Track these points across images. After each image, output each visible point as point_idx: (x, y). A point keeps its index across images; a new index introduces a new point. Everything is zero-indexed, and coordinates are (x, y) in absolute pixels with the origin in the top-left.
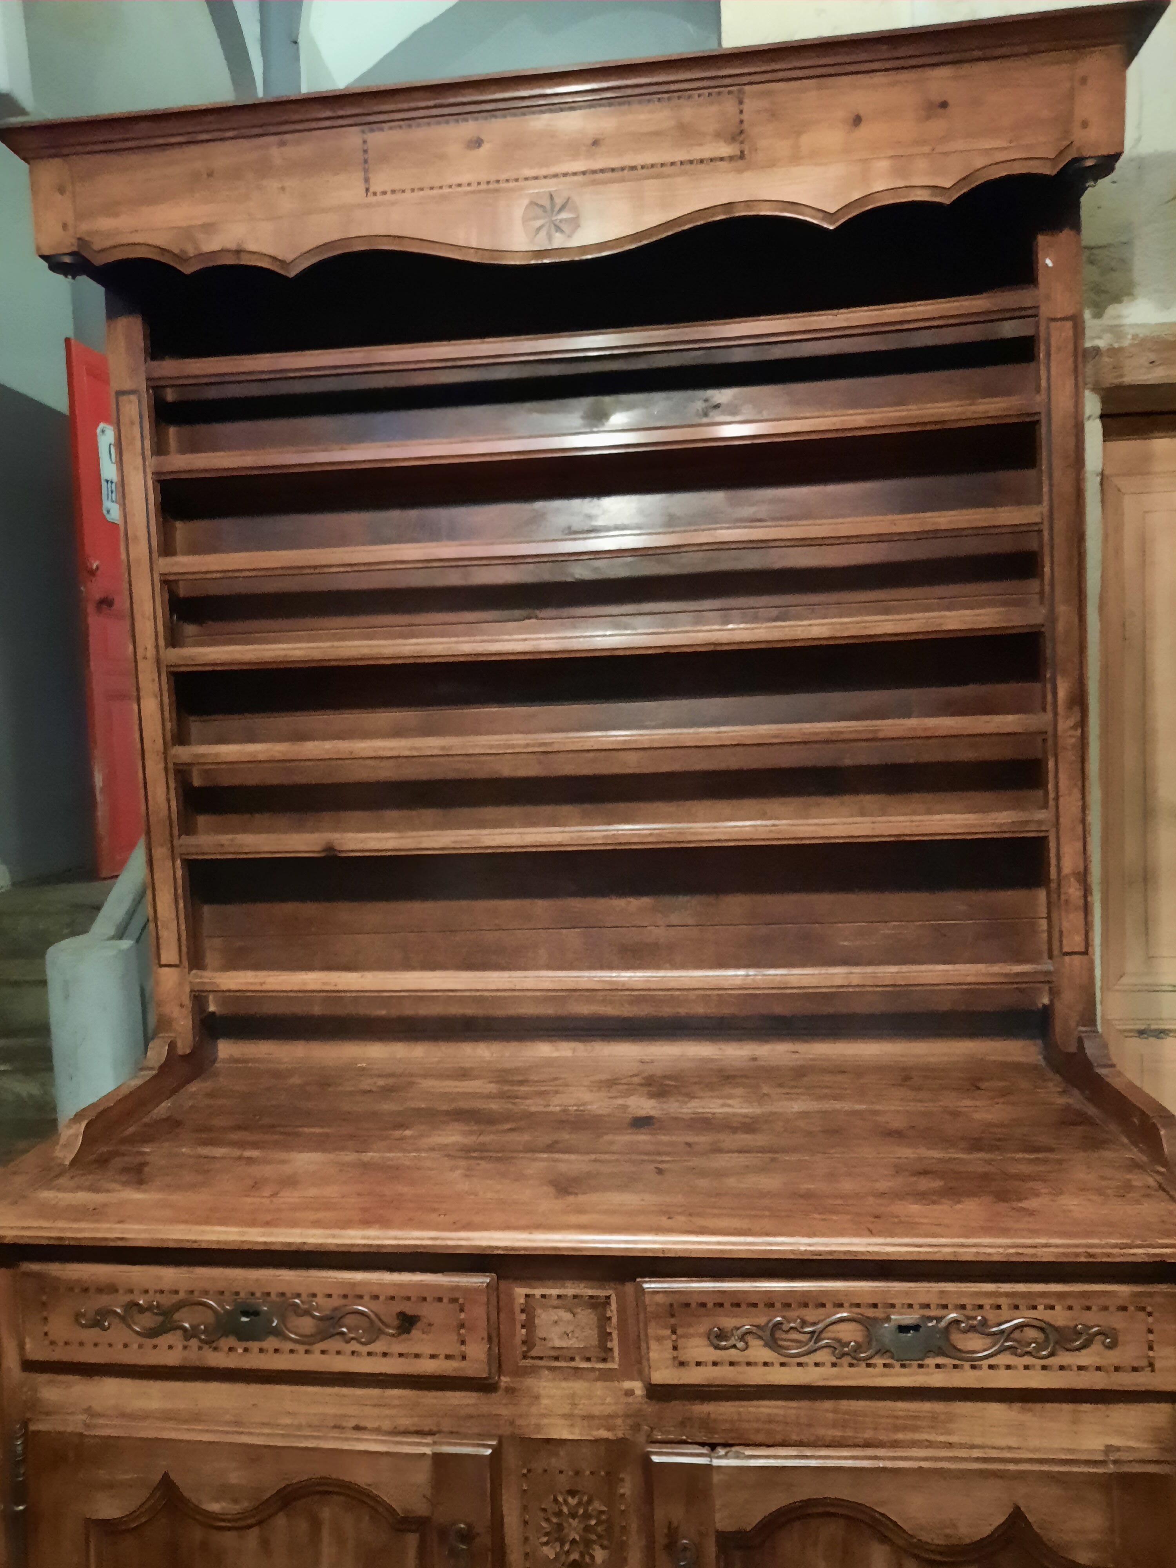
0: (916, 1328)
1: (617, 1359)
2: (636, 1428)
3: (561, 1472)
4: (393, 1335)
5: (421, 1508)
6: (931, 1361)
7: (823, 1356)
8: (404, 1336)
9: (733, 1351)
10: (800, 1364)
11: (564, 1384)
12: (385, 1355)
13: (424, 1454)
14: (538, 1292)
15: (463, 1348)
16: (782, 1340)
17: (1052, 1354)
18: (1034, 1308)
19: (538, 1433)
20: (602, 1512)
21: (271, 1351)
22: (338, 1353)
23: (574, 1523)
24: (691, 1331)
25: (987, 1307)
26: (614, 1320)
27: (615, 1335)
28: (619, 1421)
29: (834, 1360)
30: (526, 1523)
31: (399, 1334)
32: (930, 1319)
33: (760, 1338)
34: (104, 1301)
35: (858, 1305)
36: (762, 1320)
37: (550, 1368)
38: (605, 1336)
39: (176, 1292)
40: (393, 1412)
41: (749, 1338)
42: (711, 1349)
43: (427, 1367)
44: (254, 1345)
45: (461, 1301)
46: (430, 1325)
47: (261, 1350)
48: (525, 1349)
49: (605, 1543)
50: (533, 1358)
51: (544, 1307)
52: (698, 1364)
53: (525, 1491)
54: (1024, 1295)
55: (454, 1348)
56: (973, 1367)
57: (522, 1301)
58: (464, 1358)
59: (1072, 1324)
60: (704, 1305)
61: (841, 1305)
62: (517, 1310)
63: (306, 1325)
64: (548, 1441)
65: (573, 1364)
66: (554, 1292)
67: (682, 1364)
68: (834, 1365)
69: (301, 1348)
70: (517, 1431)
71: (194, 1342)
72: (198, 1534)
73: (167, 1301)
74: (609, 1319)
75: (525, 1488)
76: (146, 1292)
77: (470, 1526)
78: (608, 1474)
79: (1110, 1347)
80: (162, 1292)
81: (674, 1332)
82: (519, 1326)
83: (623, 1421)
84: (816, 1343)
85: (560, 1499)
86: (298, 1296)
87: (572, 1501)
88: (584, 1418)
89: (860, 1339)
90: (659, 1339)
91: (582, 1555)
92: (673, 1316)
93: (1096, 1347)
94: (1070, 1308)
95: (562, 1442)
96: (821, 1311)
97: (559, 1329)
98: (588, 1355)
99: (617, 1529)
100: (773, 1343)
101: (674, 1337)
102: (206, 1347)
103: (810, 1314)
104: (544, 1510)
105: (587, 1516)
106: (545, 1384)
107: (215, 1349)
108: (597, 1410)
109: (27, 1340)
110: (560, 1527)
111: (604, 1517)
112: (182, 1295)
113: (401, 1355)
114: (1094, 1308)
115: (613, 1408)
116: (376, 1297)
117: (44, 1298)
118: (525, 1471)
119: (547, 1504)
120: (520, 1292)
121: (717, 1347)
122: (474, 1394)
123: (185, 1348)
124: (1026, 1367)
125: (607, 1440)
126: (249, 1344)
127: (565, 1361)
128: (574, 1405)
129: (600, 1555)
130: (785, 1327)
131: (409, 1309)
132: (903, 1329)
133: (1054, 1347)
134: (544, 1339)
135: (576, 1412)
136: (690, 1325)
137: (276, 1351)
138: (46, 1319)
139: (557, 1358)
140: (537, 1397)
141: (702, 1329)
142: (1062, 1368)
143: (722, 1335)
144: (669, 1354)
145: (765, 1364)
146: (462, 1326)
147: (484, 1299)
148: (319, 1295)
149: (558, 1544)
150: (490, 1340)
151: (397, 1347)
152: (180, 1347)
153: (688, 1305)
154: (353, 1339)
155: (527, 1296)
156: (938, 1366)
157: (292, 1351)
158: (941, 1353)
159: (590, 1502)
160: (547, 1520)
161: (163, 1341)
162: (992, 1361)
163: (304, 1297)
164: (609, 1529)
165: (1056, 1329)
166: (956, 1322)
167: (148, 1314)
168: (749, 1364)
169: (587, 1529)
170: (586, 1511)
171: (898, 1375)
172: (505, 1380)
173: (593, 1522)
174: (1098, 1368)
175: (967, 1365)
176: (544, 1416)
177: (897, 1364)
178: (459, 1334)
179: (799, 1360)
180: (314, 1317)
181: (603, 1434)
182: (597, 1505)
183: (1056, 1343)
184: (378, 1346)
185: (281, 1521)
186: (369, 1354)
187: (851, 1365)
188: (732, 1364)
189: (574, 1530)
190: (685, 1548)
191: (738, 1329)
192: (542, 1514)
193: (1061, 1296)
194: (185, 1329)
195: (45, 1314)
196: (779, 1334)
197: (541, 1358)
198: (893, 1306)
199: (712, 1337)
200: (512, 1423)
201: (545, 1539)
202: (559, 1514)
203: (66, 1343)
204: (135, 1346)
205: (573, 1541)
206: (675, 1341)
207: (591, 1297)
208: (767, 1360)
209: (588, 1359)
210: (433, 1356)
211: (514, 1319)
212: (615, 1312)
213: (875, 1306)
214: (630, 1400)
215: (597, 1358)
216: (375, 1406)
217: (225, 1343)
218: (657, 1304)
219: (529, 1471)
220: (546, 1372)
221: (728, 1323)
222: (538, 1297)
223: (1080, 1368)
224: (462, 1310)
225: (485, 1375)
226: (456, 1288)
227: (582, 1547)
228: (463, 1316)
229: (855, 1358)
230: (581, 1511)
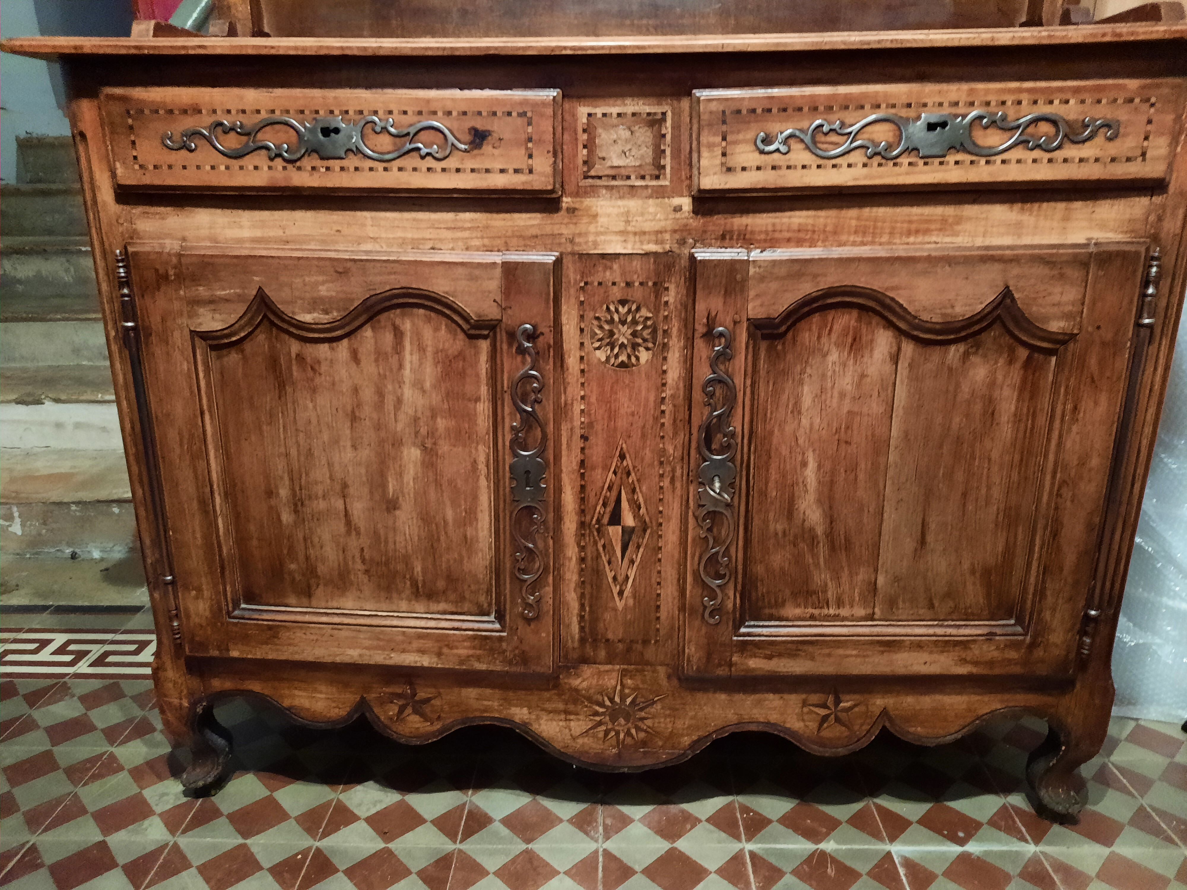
0: (944, 125)
1: (668, 176)
2: (682, 242)
3: (614, 284)
4: (466, 151)
5: (492, 312)
6: (951, 159)
7: (857, 157)
8: (476, 152)
9: (776, 155)
10: (834, 166)
11: (620, 203)
12: (458, 170)
13: (494, 264)
14: (599, 111)
15: (530, 161)
16: (823, 143)
17: (1059, 147)
18: (1051, 102)
19: (595, 248)
20: (647, 319)
21: (352, 169)
22: (415, 169)
23: (624, 329)
24: (741, 137)
25: (1009, 103)
26: (669, 137)
27: (668, 152)
28: (667, 236)
29: (865, 160)
30: (582, 330)
31: (472, 149)
32: (956, 116)
33: (802, 141)
34: (189, 123)
35: (894, 106)
36: (805, 124)
37: (607, 187)
38: (659, 153)
39: (258, 112)
40: (466, 234)
41: (792, 142)
42: (757, 154)
43: (498, 181)
44: (335, 164)
45: (529, 114)
46: (500, 139)
47: (342, 169)
48: (585, 169)
49: (650, 345)
50: (593, 177)
51: (606, 127)
52: (744, 169)
53: (582, 303)
54: (1043, 90)
55: (522, 163)
56: (988, 162)
57: (585, 120)
58: (531, 171)
59: (1081, 118)
60: (754, 111)
61: (878, 106)
62: (580, 130)
63: (385, 142)
64: (603, 256)
65: (628, 183)
66: (614, 110)
67: (729, 170)
68: (865, 165)
69: (380, 166)
70: (576, 248)
71: (279, 163)
72: (295, 347)
73: (250, 121)
74: (664, 136)
75: (582, 299)
76: (229, 112)
77: (535, 327)
78: (655, 284)
79: (1110, 139)
80: (244, 112)
81: (724, 139)
82: (580, 146)
83: (671, 236)
84: (851, 143)
85: (612, 308)
86: (376, 113)
87: (623, 310)
88: (635, 234)
89: (891, 140)
90: (711, 146)
91: (629, 357)
92: (724, 122)
93: (1099, 140)
94: (1083, 102)
95: (617, 255)
96: (861, 112)
97: (618, 148)
98: (642, 173)
99: (660, 333)
100: (812, 147)
101: (724, 144)
102: (289, 166)
103: (848, 117)
104: (598, 319)
105: (635, 322)
106: (602, 203)
107: (299, 169)
108: (649, 226)
109: (118, 165)
110: (611, 333)
111: (649, 323)
112: (264, 115)
113: (473, 170)
114: (1104, 101)
115: (663, 224)
116: (449, 113)
117: (130, 121)
118: (582, 284)
119: (601, 313)
120: (583, 111)
121: (762, 152)
122: (538, 215)
123: (270, 168)
124: (1034, 161)
125: (656, 254)
126: (330, 163)
127: (622, 179)
128: (628, 222)
129: (644, 356)
130: (825, 129)
131: (480, 124)
132: (931, 127)
133: (1062, 139)
134: (604, 159)
135: (630, 229)
136: (739, 132)
137: (357, 169)
138: (133, 143)
139: (614, 178)
140: (595, 216)
141: (750, 135)
142: (1065, 160)
143: (766, 141)
144: (718, 160)
145: (804, 167)
146: (530, 140)
147: (549, 111)
148: (395, 112)
149: (609, 348)
150: (555, 155)
151: (469, 164)
152: (266, 168)
153: (739, 112)
154: (428, 154)
155: (590, 115)
156: (957, 163)
157: (371, 169)
158: (962, 148)
159: (638, 309)
160: (601, 327)
161: (249, 162)
162: (1005, 156)
163: (380, 113)
164: (654, 332)
165: (1067, 122)
166: (980, 118)
167: (232, 134)
168: (789, 167)
169: (634, 334)
170: (634, 318)
171: (921, 173)
172: (566, 201)
173: (639, 328)
174: (1097, 160)
175: (983, 161)
176: (602, 233)
177: (921, 162)
178: (527, 148)
179: (834, 161)
180: (390, 133)
181: (653, 247)
182: (645, 312)
183: (1066, 136)
184: (452, 163)
185: (368, 333)
186: (444, 170)
187: (880, 165)
188: (774, 168)
189: (623, 334)
190: (721, 335)
191: (781, 133)
192: (596, 323)
193: (1076, 91)
194: (268, 148)
195: (133, 138)
196: (820, 138)
197: (600, 177)
198: (925, 105)
199: (759, 142)
200: (572, 241)
201: (597, 344)
202: (611, 321)
203: (155, 167)
204: (222, 168)
205: (622, 346)
206: (725, 148)
207: (649, 114)
208: (805, 163)
209: (643, 177)
210: (502, 171)
211: (576, 139)
212: (670, 130)
213: (909, 105)
214: (678, 215)
215: (651, 176)
216: (448, 229)
217: (307, 163)
218: (711, 113)
219: (586, 283)
220: (604, 191)
221: (774, 127)
222: (599, 115)
223: (1081, 160)
224: (529, 124)
225: (550, 187)
226: (525, 102)
227: (629, 350)
228: (530, 129)
229: (883, 157)
230: (629, 318)
